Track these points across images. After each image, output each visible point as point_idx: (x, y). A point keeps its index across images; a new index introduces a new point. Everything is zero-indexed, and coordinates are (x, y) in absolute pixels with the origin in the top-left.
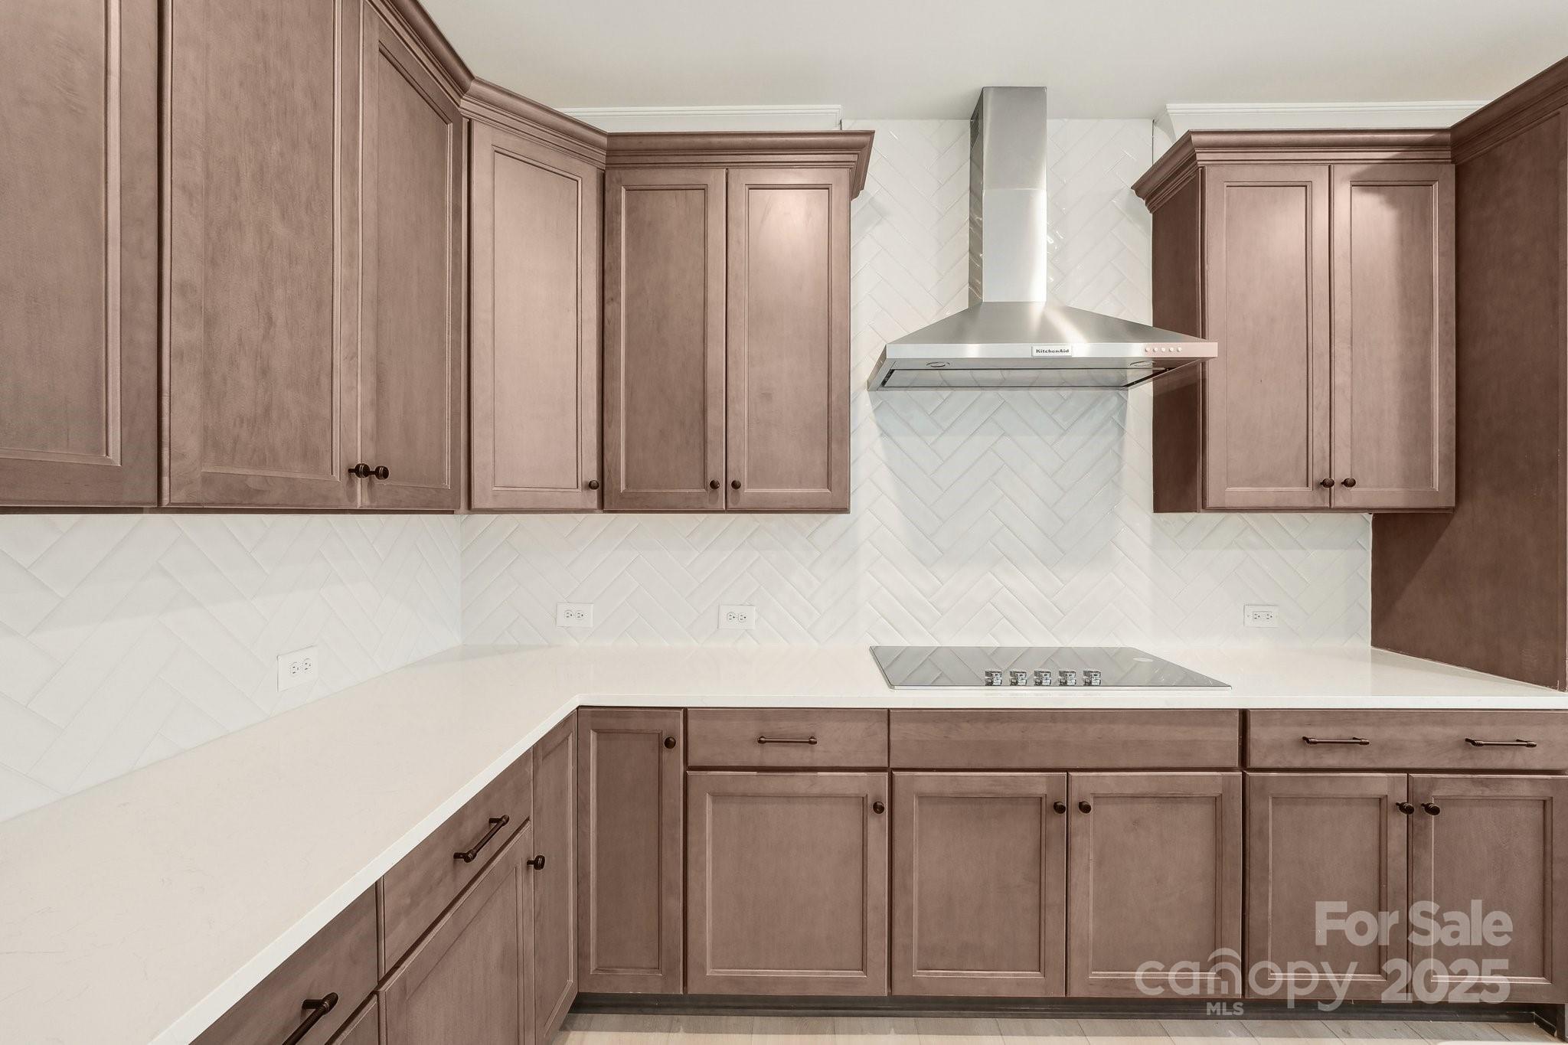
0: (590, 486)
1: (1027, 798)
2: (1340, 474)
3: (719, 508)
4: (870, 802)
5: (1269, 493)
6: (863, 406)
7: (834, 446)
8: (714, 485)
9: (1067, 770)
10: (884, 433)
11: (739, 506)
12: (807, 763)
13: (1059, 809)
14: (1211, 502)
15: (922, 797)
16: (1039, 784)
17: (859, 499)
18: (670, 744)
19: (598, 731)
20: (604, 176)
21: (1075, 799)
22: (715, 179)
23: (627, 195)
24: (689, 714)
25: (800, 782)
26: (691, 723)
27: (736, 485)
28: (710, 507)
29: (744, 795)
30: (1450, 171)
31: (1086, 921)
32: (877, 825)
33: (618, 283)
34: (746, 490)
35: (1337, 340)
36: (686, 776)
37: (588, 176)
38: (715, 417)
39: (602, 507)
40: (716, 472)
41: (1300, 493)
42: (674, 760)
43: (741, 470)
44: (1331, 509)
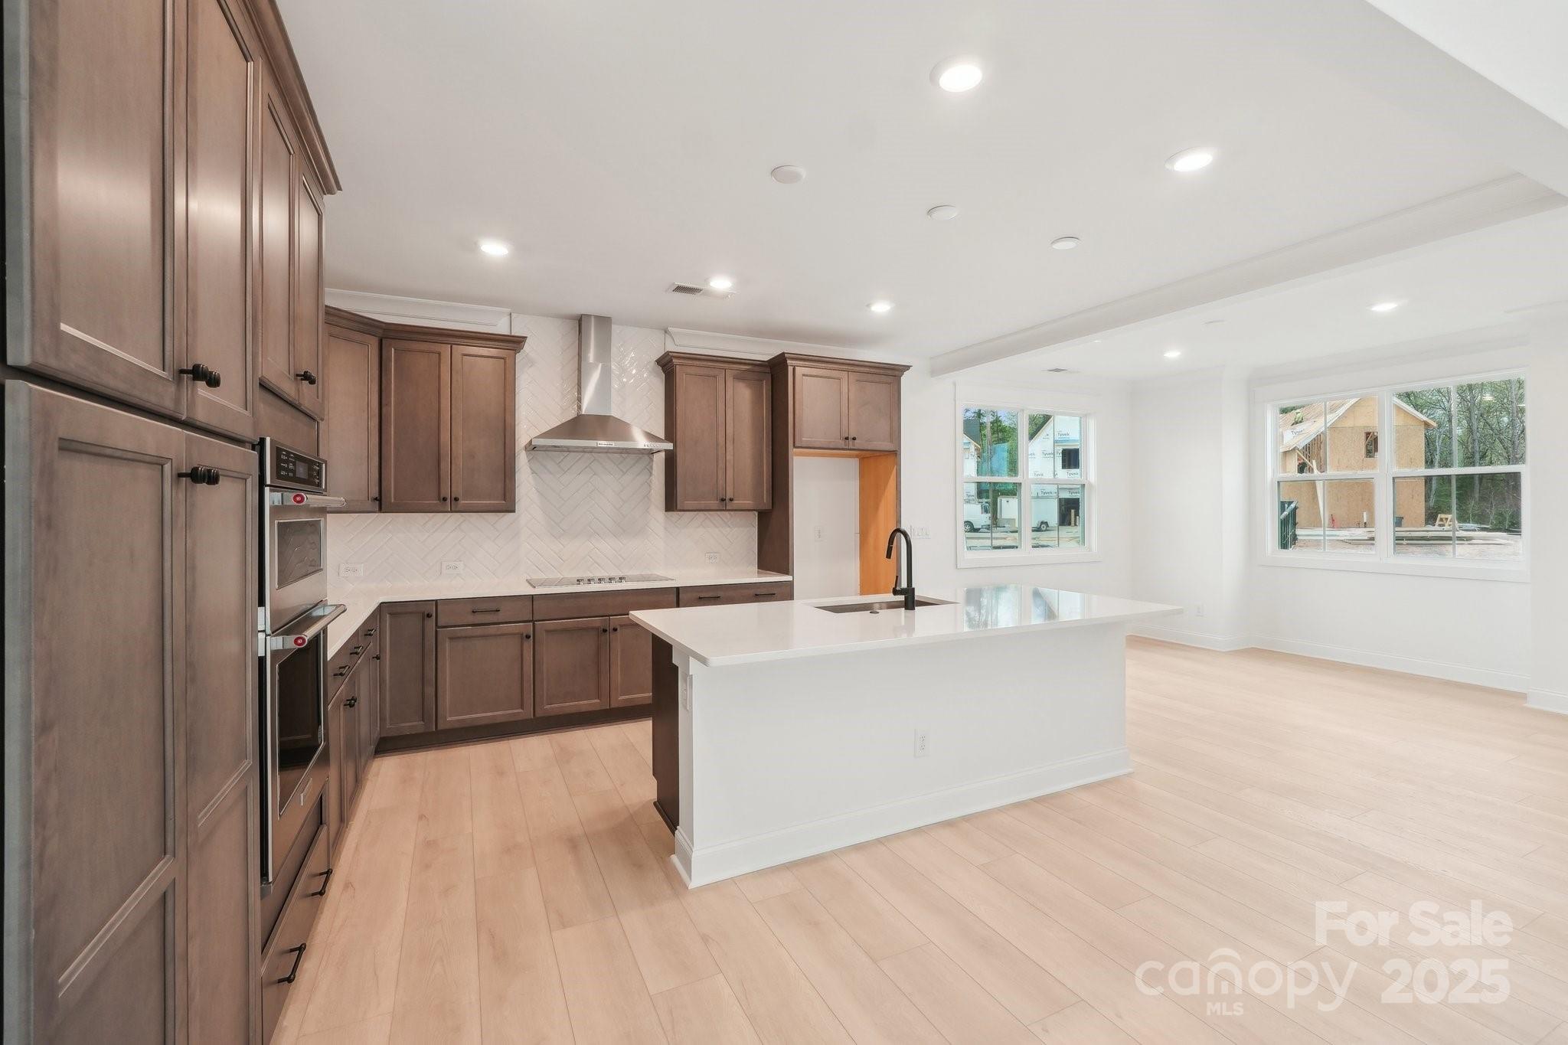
0: (376, 499)
1: (593, 628)
2: (729, 495)
3: (446, 510)
4: (524, 635)
5: (703, 503)
6: (522, 460)
7: (507, 481)
8: (445, 499)
9: (609, 616)
10: (533, 472)
11: (457, 509)
12: (496, 621)
13: (605, 631)
14: (679, 507)
15: (547, 631)
16: (597, 622)
17: (520, 506)
18: (429, 616)
19: (390, 614)
20: (381, 340)
21: (612, 627)
22: (445, 350)
23: (395, 352)
24: (439, 604)
25: (492, 629)
26: (439, 607)
27: (456, 499)
28: (442, 509)
29: (466, 637)
30: (769, 377)
31: (618, 677)
32: (528, 645)
33: (389, 396)
34: (462, 502)
35: (727, 441)
36: (436, 631)
37: (374, 342)
38: (445, 465)
39: (380, 510)
40: (446, 492)
41: (714, 503)
42: (431, 623)
43: (458, 491)
44: (726, 510)
